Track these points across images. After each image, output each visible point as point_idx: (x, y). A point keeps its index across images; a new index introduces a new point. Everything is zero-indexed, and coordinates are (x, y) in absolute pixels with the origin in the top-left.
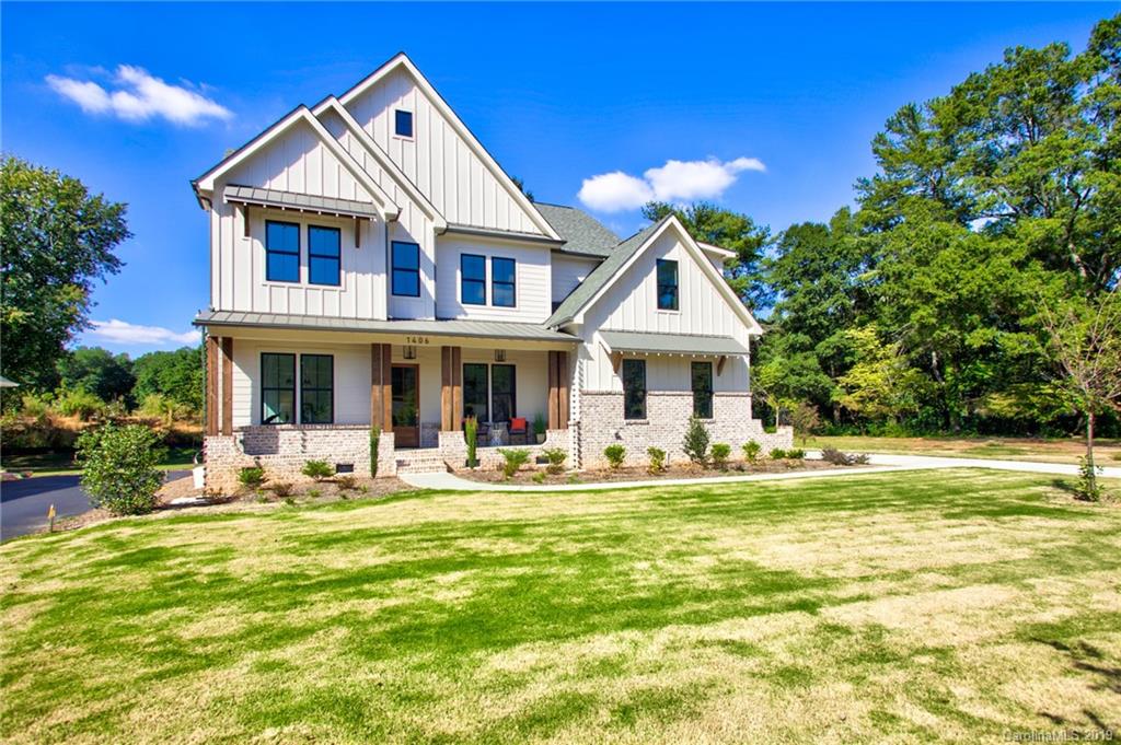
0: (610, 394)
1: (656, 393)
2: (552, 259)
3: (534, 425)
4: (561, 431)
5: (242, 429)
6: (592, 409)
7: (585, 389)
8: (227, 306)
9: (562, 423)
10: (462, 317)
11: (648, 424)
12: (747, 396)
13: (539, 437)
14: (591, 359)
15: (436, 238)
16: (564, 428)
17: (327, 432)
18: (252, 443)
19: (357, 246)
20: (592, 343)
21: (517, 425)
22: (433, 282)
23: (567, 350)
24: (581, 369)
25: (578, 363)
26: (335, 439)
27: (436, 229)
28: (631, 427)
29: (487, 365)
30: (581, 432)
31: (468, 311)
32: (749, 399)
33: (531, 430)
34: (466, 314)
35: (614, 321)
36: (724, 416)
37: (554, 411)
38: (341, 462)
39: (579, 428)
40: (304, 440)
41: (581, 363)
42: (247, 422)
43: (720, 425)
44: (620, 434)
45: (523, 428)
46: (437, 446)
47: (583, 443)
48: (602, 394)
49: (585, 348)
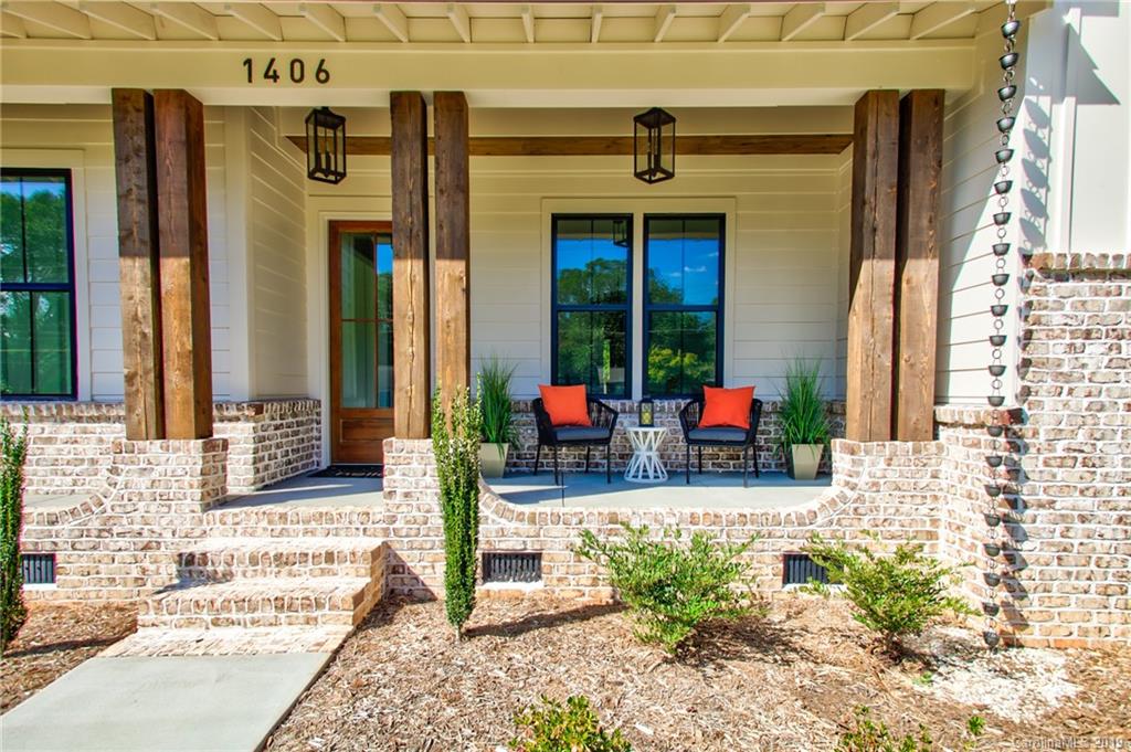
3: (786, 411)
4: (903, 446)
6: (1095, 351)
7: (1056, 245)
9: (910, 415)
13: (805, 456)
16: (915, 436)
21: (722, 409)
23: (951, 84)
24: (1040, 149)
25: (1023, 119)
29: (629, 218)
30: (1027, 463)
33: (770, 429)
37: (869, 356)
39: (1017, 446)
41: (1043, 120)
45: (742, 421)
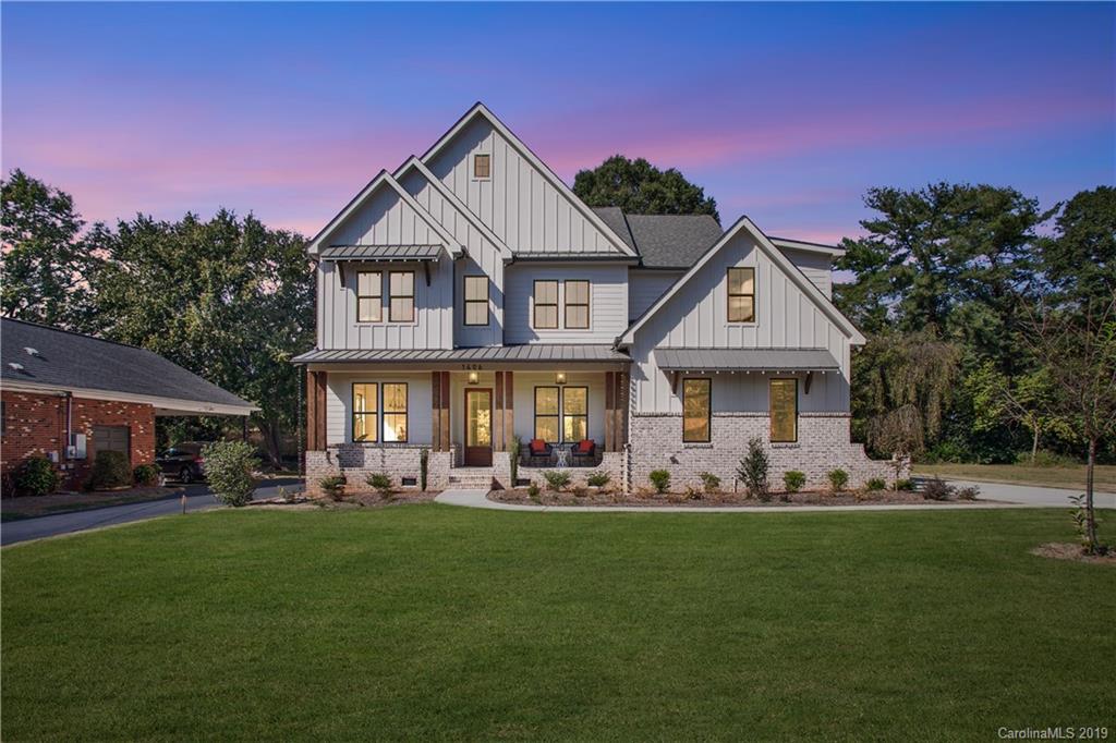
0: (665, 415)
1: (723, 414)
2: (630, 275)
4: (616, 453)
5: (337, 446)
6: (645, 432)
7: (637, 410)
8: (328, 347)
9: (617, 446)
10: (534, 341)
11: (712, 447)
12: (845, 416)
14: (647, 380)
15: (505, 268)
16: (618, 451)
17: (402, 450)
18: (345, 457)
19: (429, 285)
20: (647, 362)
22: (501, 310)
23: (622, 371)
24: (634, 390)
25: (631, 384)
26: (407, 457)
27: (505, 260)
28: (690, 451)
29: (559, 388)
30: (632, 455)
31: (539, 335)
32: (847, 420)
34: (538, 338)
35: (675, 338)
36: (812, 440)
37: (609, 433)
38: (406, 477)
39: (629, 452)
40: (384, 457)
41: (635, 384)
42: (342, 440)
43: (806, 449)
44: (677, 458)
46: (491, 466)
47: (634, 467)
48: (656, 416)
49: (639, 369)
